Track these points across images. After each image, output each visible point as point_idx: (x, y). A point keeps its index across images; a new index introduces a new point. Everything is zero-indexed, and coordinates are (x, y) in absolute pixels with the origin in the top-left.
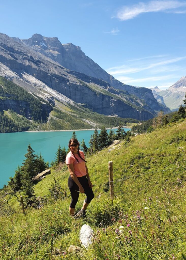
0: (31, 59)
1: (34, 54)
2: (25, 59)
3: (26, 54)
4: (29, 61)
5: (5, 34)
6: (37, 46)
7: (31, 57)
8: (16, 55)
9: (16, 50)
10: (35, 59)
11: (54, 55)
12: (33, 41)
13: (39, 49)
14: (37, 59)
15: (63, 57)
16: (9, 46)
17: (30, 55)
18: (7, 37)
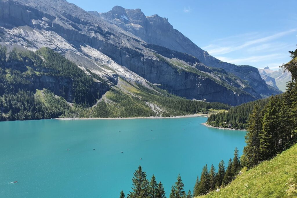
0: (98, 30)
1: (104, 25)
2: (91, 31)
3: (92, 24)
4: (96, 32)
5: (74, 4)
6: (117, 19)
7: (99, 28)
8: (81, 26)
9: (81, 21)
10: (105, 31)
11: (136, 29)
12: (112, 15)
13: (119, 22)
14: (107, 31)
15: (146, 31)
16: (74, 16)
17: (98, 25)
18: (75, 6)
